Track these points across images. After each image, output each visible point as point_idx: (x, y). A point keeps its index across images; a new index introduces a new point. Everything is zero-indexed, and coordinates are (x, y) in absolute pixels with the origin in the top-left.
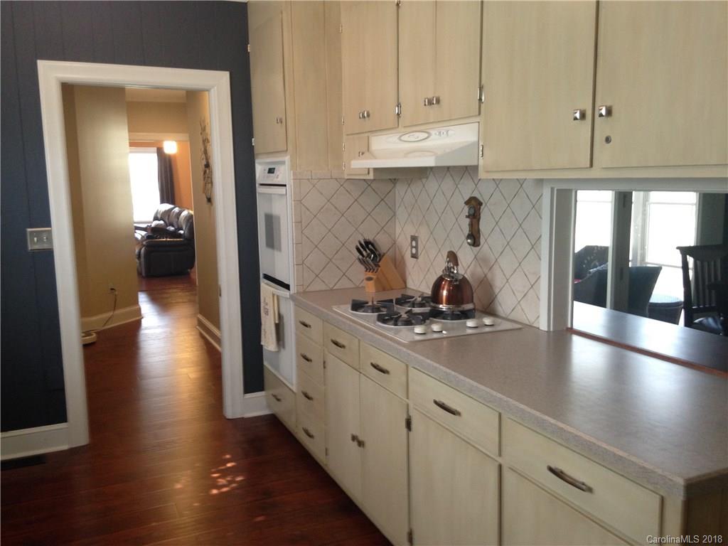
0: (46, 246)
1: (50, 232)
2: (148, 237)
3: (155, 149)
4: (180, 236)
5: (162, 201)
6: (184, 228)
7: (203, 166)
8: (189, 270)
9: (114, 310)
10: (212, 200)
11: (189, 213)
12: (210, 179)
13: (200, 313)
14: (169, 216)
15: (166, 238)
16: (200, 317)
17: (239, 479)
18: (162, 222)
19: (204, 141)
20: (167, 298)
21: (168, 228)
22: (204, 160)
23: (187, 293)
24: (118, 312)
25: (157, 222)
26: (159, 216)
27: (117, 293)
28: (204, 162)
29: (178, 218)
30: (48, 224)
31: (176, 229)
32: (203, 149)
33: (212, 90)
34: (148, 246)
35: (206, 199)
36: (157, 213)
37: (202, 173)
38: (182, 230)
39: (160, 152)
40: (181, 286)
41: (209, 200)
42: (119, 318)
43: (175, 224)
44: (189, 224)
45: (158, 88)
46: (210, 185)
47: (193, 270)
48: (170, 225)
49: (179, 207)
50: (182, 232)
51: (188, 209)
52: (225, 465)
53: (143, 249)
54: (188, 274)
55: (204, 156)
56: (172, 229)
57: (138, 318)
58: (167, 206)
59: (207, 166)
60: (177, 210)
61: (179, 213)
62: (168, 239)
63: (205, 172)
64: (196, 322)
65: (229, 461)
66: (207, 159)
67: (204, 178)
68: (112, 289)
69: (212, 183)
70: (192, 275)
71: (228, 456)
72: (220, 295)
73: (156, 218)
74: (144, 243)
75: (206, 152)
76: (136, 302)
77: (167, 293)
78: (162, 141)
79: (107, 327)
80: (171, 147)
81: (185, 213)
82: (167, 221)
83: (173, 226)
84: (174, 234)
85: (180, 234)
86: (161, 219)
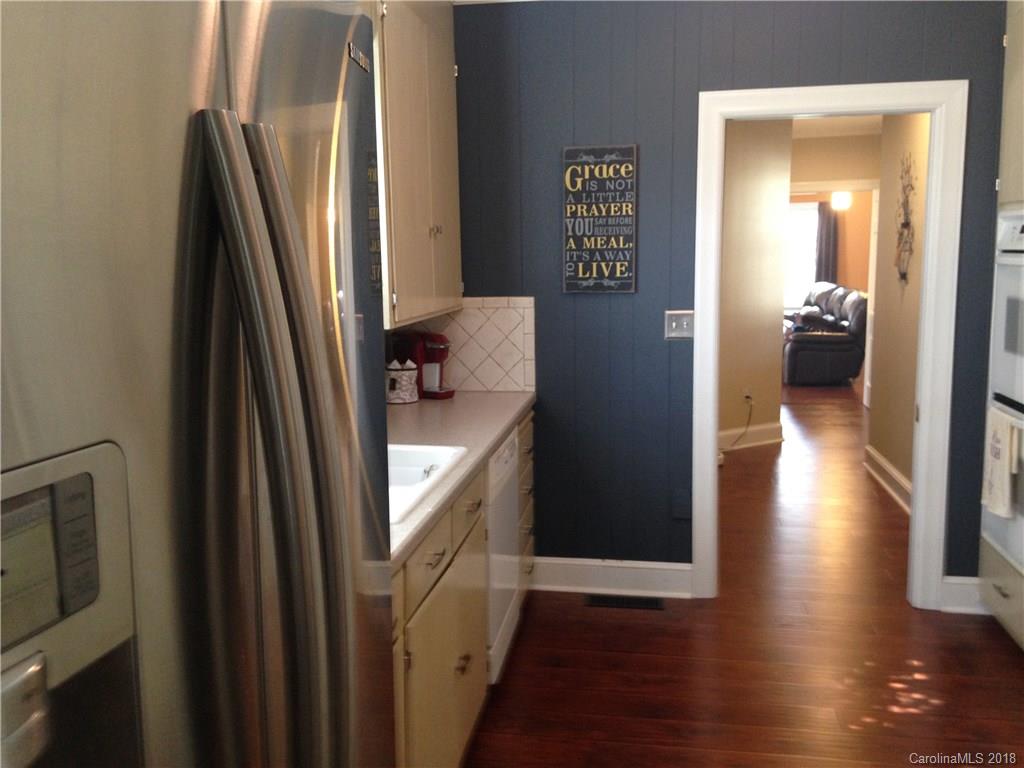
0: (685, 334)
1: (692, 315)
2: (797, 329)
3: (815, 205)
4: (843, 329)
5: (819, 279)
6: (850, 317)
7: (899, 226)
8: (851, 380)
9: (748, 424)
10: (908, 276)
11: (859, 296)
12: (908, 245)
13: (871, 443)
14: (828, 300)
15: (823, 331)
16: (869, 448)
17: (935, 702)
18: (816, 309)
19: (904, 188)
20: (820, 416)
21: (825, 317)
22: (902, 217)
23: (848, 413)
24: (752, 429)
25: (809, 309)
26: (813, 300)
27: (753, 403)
28: (902, 220)
29: (842, 304)
30: (691, 307)
31: (836, 319)
32: (901, 200)
33: (938, 111)
34: (795, 342)
35: (898, 276)
36: (810, 296)
37: (897, 236)
38: (846, 319)
39: (824, 209)
40: (837, 401)
41: (904, 276)
42: (752, 437)
43: (836, 311)
44: (858, 312)
45: (831, 115)
46: (907, 253)
47: (858, 379)
48: (828, 313)
49: (844, 287)
50: (845, 323)
51: (858, 290)
52: (911, 674)
53: (788, 346)
54: (849, 385)
55: (902, 211)
56: (830, 318)
57: (777, 440)
58: (826, 286)
59: (906, 225)
60: (840, 291)
61: (844, 297)
62: (825, 333)
63: (901, 234)
64: (862, 456)
65: (918, 670)
66: (907, 213)
67: (899, 244)
68: (748, 397)
69: (911, 251)
70: (856, 387)
71: (916, 663)
72: (917, 419)
73: (808, 303)
74: (791, 337)
75: (906, 205)
76: (777, 418)
77: (819, 410)
78: (829, 193)
79: (736, 447)
80: (842, 200)
81: (853, 297)
82: (824, 306)
83: (832, 314)
84: (834, 326)
85: (843, 327)
86: (816, 304)
